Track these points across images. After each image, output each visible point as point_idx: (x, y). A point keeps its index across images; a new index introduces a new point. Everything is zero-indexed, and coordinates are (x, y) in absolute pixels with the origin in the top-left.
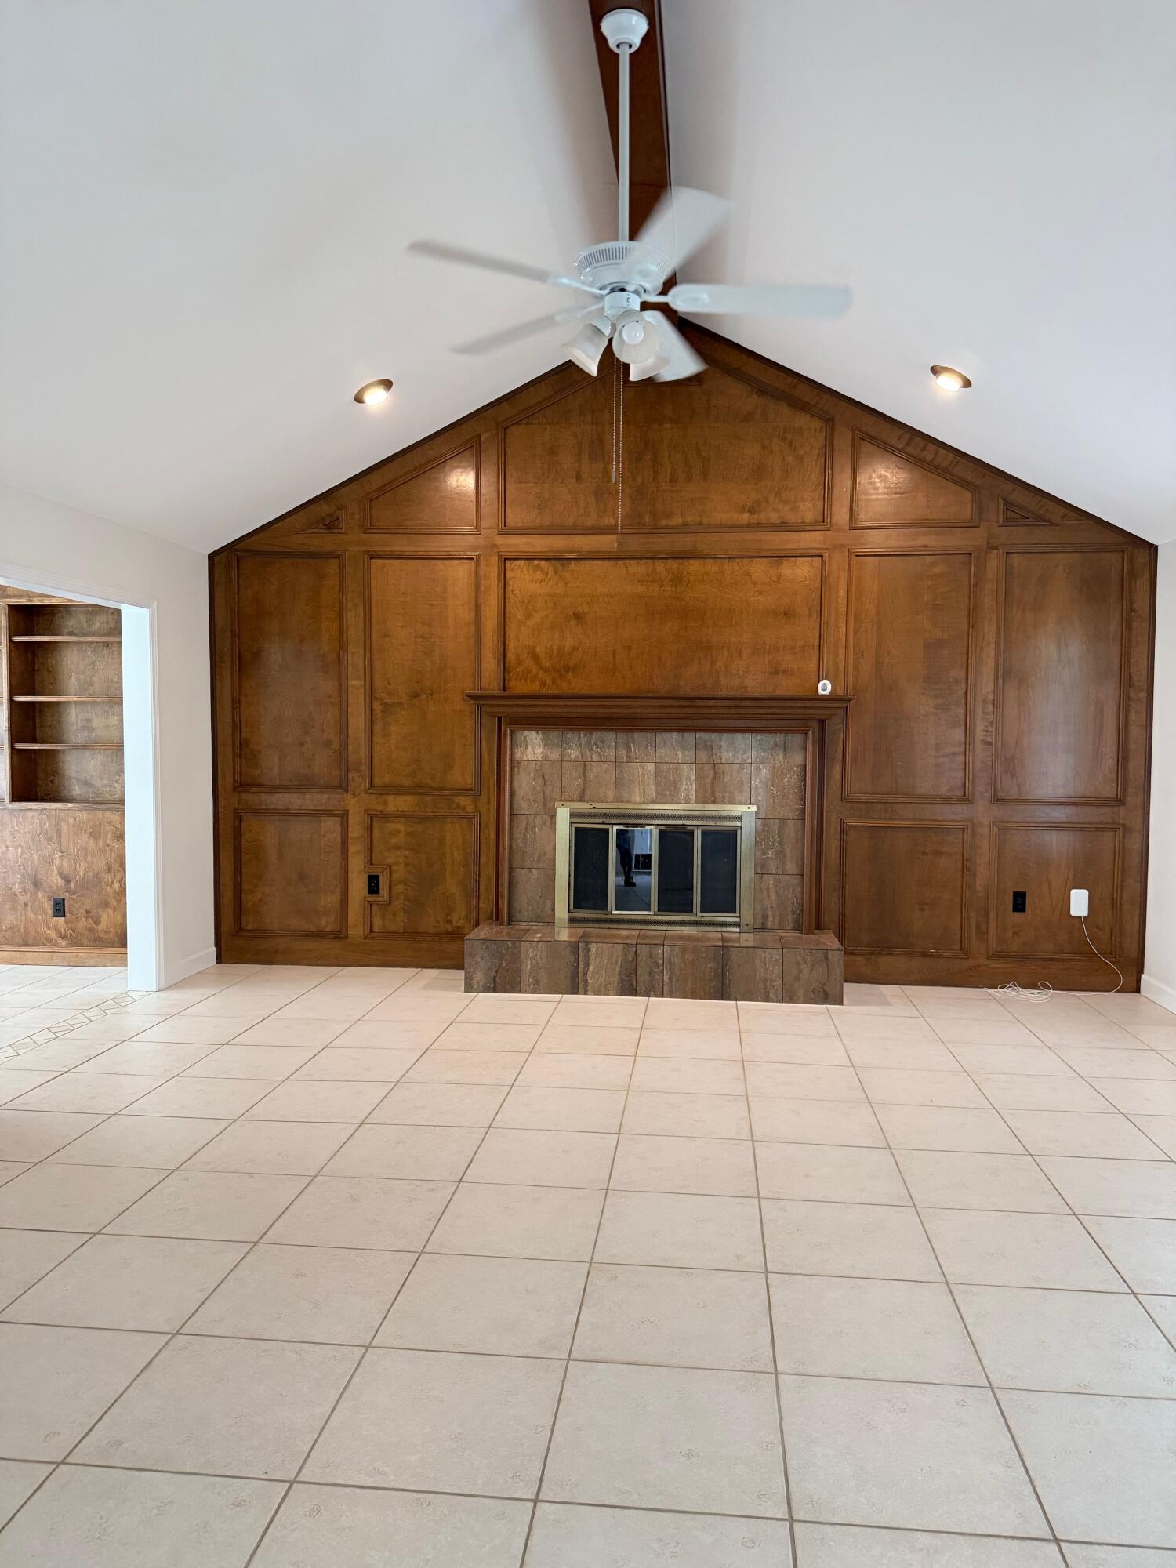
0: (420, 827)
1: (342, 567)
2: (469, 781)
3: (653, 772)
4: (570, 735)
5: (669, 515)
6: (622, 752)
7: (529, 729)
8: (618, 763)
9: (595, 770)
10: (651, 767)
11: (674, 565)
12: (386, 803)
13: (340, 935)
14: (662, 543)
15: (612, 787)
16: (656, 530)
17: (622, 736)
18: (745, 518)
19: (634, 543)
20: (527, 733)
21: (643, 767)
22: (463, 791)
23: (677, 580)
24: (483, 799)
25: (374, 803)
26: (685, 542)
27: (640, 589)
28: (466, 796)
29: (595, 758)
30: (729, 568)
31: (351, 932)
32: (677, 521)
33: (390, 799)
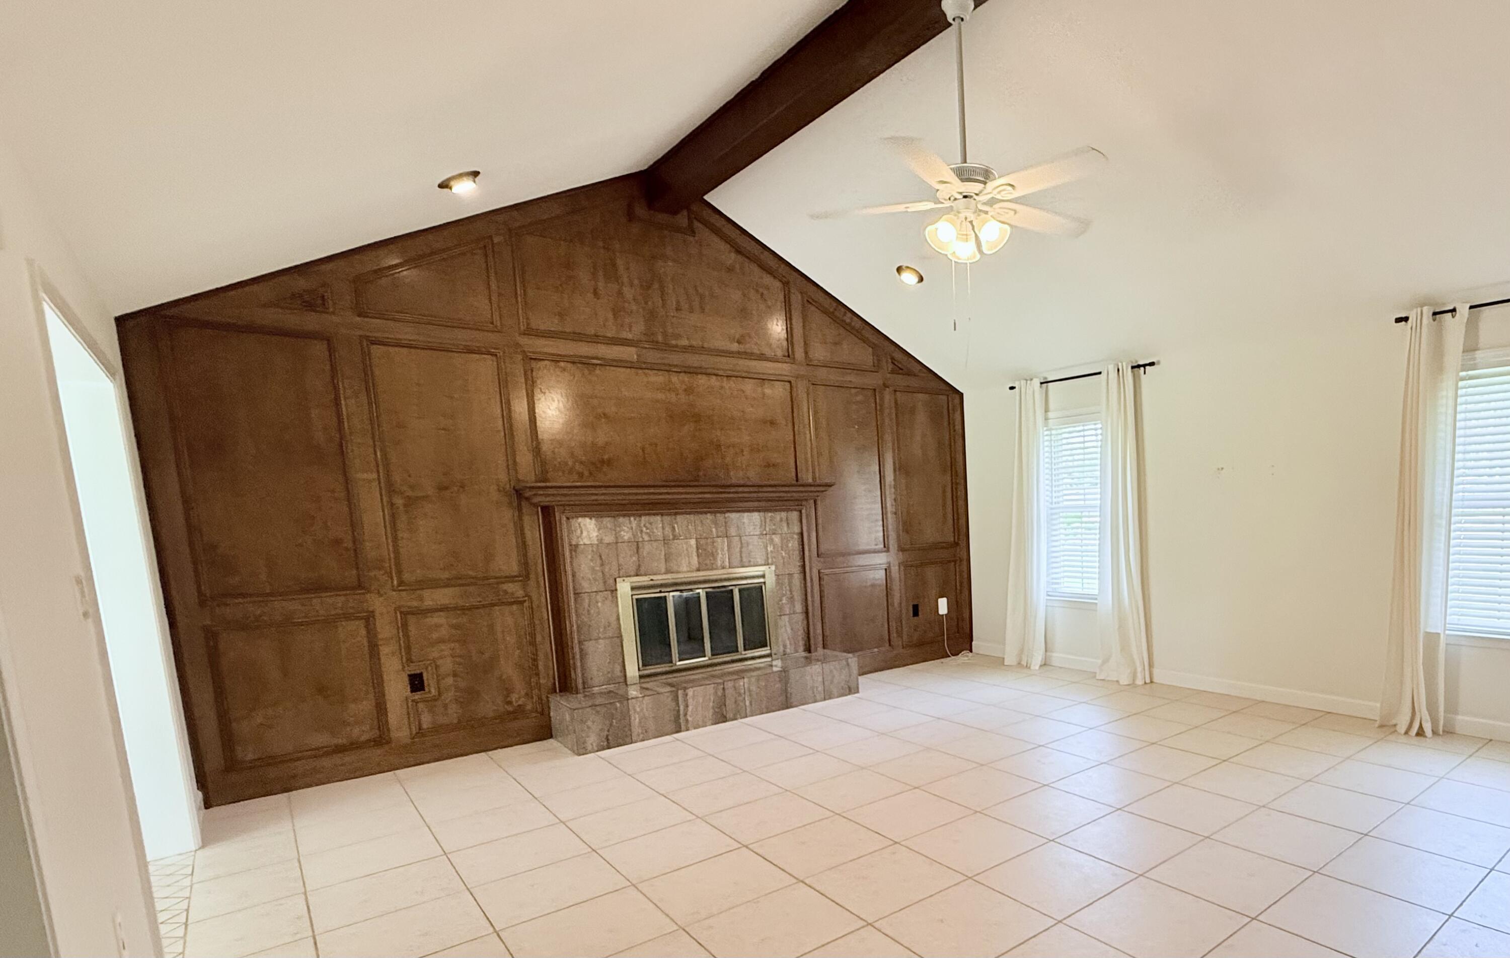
0: (464, 620)
3: (695, 546)
4: (621, 519)
5: (678, 336)
6: (668, 530)
7: (585, 516)
8: (665, 541)
9: (647, 548)
10: (693, 542)
11: (686, 378)
12: (421, 599)
13: (380, 741)
14: (675, 359)
15: (663, 561)
16: (667, 347)
17: (667, 519)
18: (735, 347)
19: (651, 357)
21: (686, 543)
22: (511, 579)
23: (689, 391)
26: (694, 360)
27: (660, 396)
28: (513, 582)
29: (646, 538)
30: (727, 384)
31: (394, 736)
32: (684, 342)
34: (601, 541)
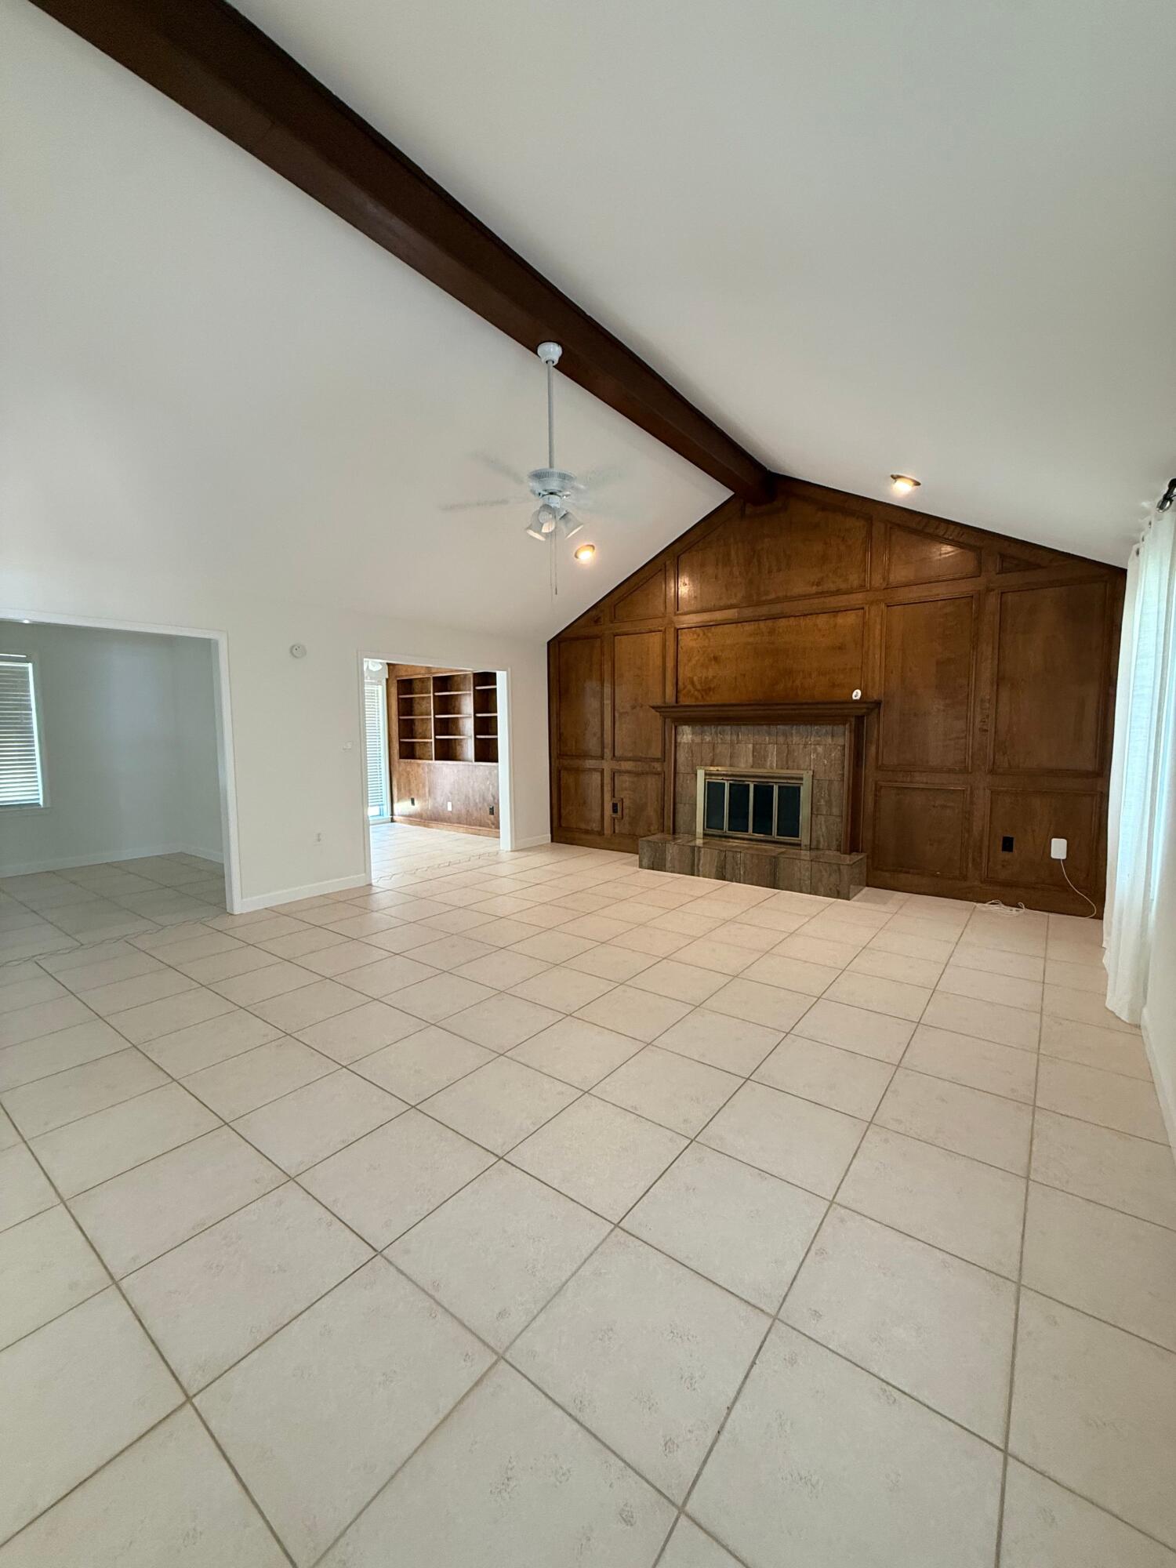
0: (636, 779)
1: (602, 642)
2: (659, 755)
3: (752, 749)
4: (706, 728)
5: (767, 593)
6: (735, 737)
7: (685, 725)
8: (732, 744)
9: (720, 749)
10: (750, 746)
11: (770, 623)
12: (620, 765)
13: (601, 833)
14: (764, 610)
15: (728, 759)
16: (759, 604)
17: (735, 727)
18: (814, 589)
19: (748, 612)
20: (684, 727)
21: (746, 747)
22: (657, 760)
23: (772, 632)
24: (666, 763)
25: (615, 765)
26: (776, 609)
27: (751, 640)
28: (658, 762)
29: (719, 741)
30: (802, 622)
31: (606, 832)
32: (772, 596)
33: (622, 763)
34: (693, 740)
